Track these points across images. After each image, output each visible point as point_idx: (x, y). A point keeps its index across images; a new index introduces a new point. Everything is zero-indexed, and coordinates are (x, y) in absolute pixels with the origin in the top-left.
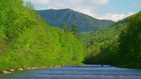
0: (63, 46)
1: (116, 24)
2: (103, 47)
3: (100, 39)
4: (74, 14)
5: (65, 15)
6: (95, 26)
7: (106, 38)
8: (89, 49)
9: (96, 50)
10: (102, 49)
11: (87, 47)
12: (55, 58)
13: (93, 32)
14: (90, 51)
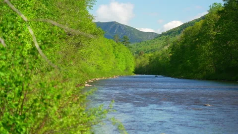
0: (116, 57)
1: (160, 36)
2: (152, 58)
3: (145, 50)
4: (120, 27)
5: (111, 27)
6: (139, 37)
7: (151, 49)
8: (138, 60)
9: (145, 60)
10: (150, 59)
11: (136, 58)
12: (111, 69)
13: (138, 43)
14: (139, 61)
